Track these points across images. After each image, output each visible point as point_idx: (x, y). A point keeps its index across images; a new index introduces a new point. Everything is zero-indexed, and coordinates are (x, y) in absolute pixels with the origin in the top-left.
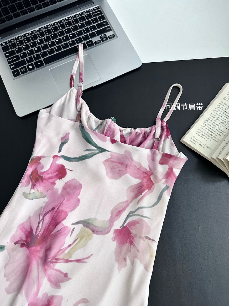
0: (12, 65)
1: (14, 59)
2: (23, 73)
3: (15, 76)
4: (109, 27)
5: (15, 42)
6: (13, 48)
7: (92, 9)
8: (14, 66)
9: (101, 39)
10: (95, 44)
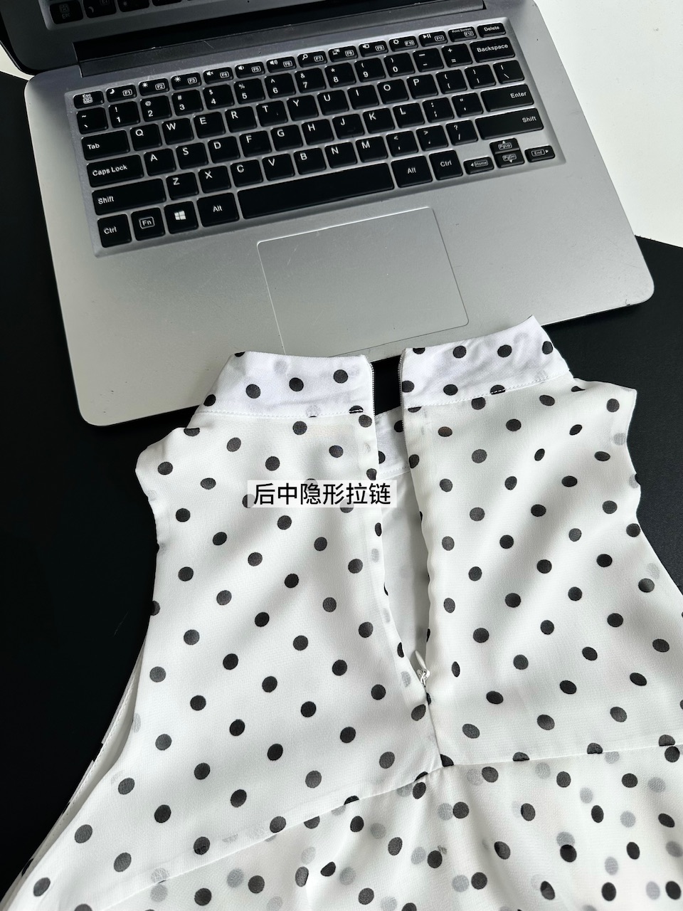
0: (104, 194)
1: (118, 169)
2: (141, 235)
3: (107, 241)
4: (534, 112)
5: (138, 99)
6: (124, 123)
7: (472, 29)
8: (111, 199)
9: (495, 156)
10: (468, 172)
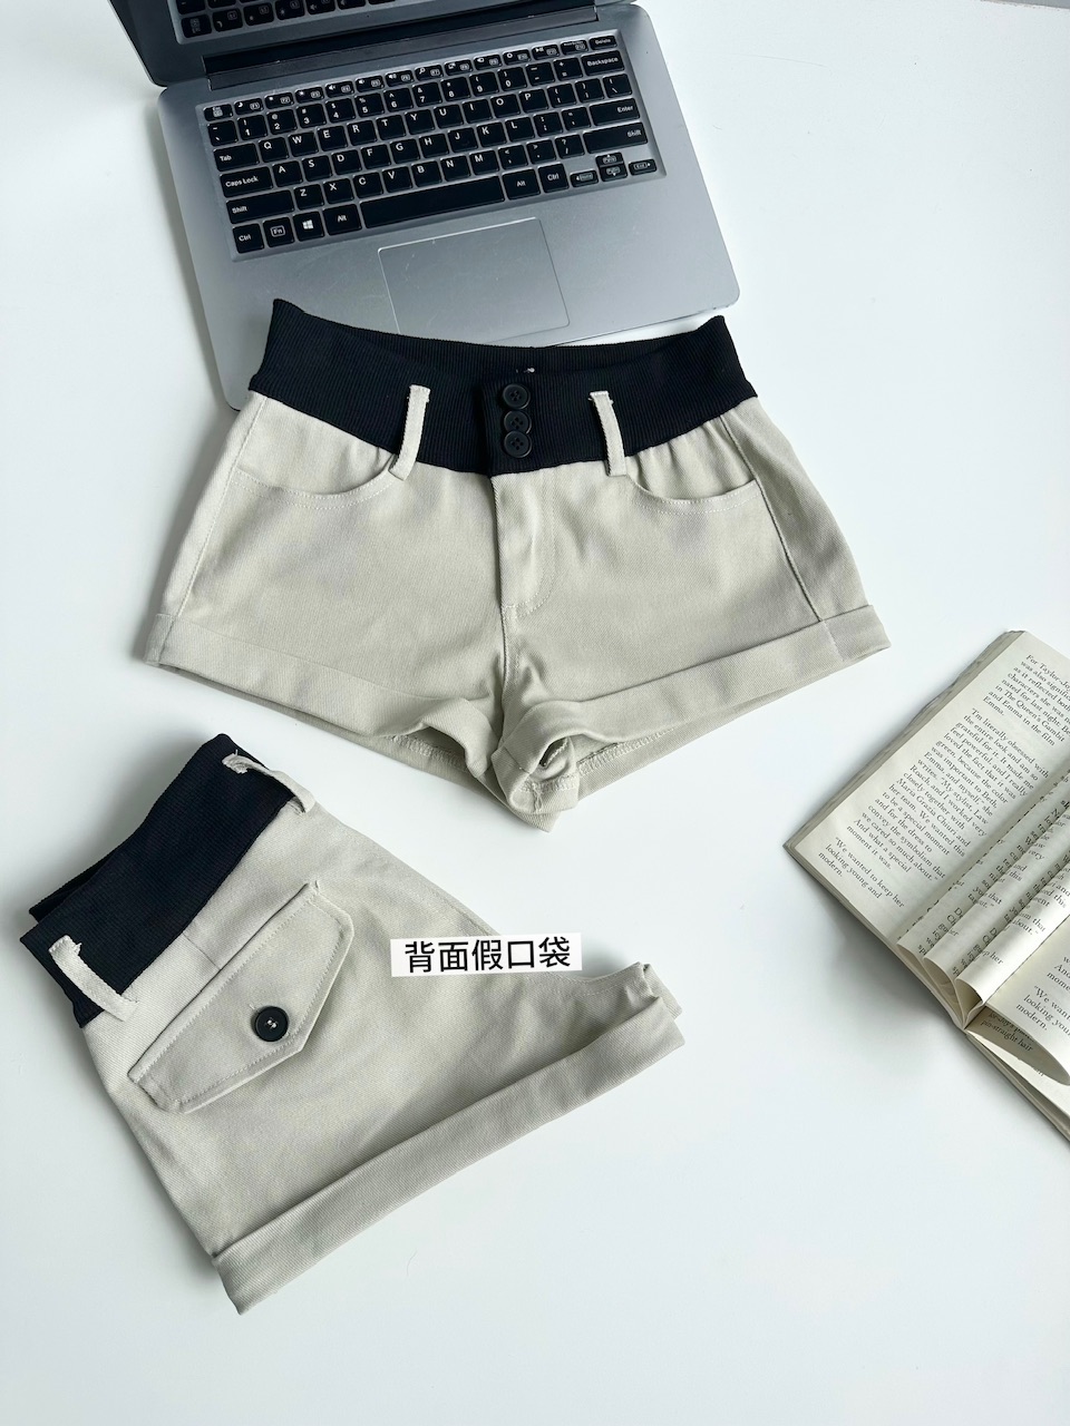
0: (237, 204)
1: (249, 181)
2: (274, 242)
3: (242, 248)
4: (640, 126)
5: (265, 112)
6: (253, 136)
7: (584, 41)
8: (244, 208)
9: (600, 170)
10: (574, 185)
